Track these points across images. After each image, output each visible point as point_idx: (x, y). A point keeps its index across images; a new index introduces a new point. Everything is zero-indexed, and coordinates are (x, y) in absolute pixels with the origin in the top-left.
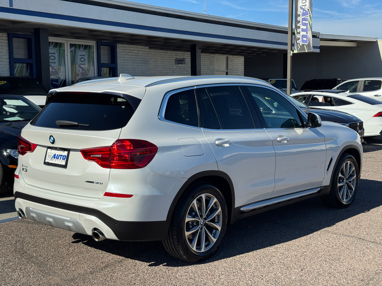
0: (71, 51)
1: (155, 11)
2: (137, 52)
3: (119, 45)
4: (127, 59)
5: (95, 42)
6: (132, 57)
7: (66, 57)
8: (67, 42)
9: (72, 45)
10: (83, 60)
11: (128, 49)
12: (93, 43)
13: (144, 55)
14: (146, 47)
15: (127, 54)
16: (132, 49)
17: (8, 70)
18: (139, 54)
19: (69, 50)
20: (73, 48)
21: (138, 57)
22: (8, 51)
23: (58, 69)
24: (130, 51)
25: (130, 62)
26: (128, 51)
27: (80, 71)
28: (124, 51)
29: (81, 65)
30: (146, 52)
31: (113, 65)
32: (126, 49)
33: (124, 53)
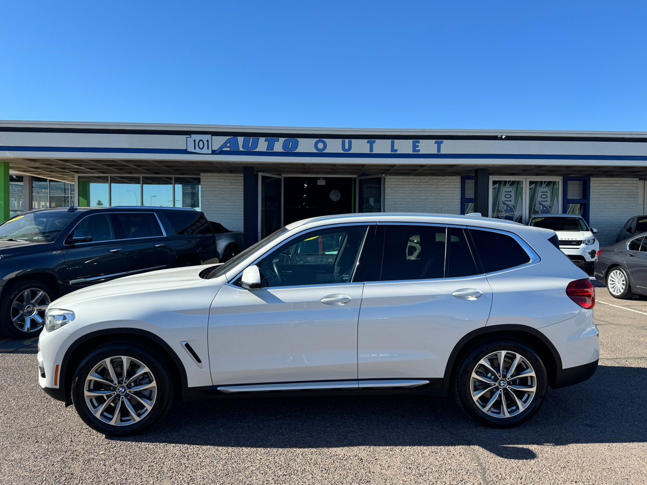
0: (530, 189)
1: (623, 138)
2: (621, 185)
3: (592, 179)
4: (605, 193)
5: (561, 177)
6: (612, 191)
7: (524, 195)
8: (525, 181)
9: (531, 183)
10: (545, 196)
11: (607, 182)
12: (559, 179)
13: (631, 188)
14: (635, 179)
15: (605, 188)
16: (613, 182)
17: (460, 209)
18: (623, 188)
19: (528, 187)
20: (533, 186)
21: (621, 191)
22: (460, 192)
23: (514, 207)
24: (610, 185)
25: (610, 196)
26: (607, 185)
27: (539, 208)
28: (601, 185)
29: (542, 202)
30: (635, 185)
31: (583, 202)
32: (605, 182)
33: (600, 188)
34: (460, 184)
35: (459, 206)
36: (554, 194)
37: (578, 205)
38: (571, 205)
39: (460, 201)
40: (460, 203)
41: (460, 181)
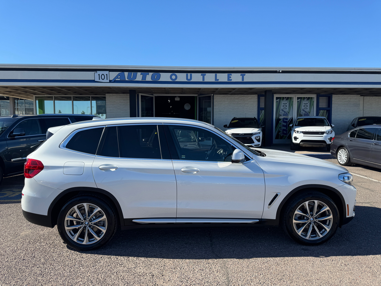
0: (297, 102)
1: (350, 71)
2: (350, 99)
3: (333, 96)
4: (340, 104)
5: (316, 95)
6: (345, 102)
7: (294, 105)
8: (295, 97)
9: (298, 98)
10: (306, 106)
11: (342, 97)
12: (314, 96)
13: (355, 101)
14: (358, 96)
15: (341, 101)
16: (345, 97)
18: (351, 101)
19: (296, 101)
20: (299, 100)
21: (350, 102)
22: (257, 104)
24: (343, 99)
25: (344, 106)
26: (342, 99)
27: (303, 113)
28: (339, 99)
29: (304, 109)
30: (358, 99)
31: (328, 109)
32: (340, 97)
33: (338, 101)
34: (257, 99)
35: (257, 112)
36: (311, 105)
37: (325, 111)
38: (321, 111)
39: (257, 109)
40: (257, 111)
41: (257, 97)
